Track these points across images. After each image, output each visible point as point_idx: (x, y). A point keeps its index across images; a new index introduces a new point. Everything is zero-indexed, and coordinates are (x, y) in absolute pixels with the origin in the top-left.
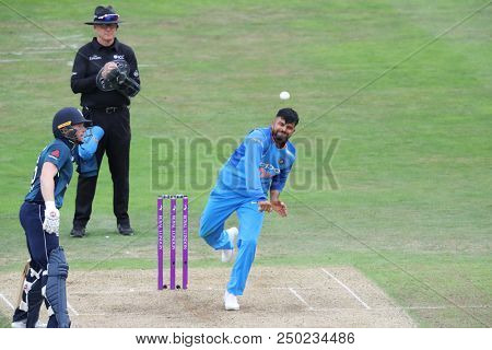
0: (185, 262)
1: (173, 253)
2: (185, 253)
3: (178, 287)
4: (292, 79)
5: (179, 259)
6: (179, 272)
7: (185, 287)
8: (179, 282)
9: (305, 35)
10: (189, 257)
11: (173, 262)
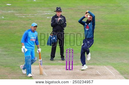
0: (72, 64)
1: (69, 62)
2: (72, 62)
3: (71, 70)
4: (99, 22)
5: (71, 63)
6: (71, 66)
7: (72, 70)
8: (71, 68)
9: (102, 12)
10: (73, 63)
11: (69, 64)
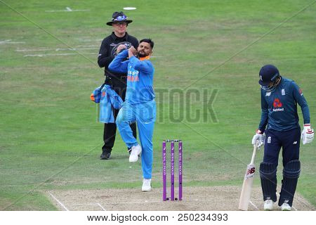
0: (181, 183)
1: (173, 177)
2: (181, 177)
3: (176, 199)
4: (249, 65)
7: (180, 199)
10: (183, 180)
11: (173, 184)
